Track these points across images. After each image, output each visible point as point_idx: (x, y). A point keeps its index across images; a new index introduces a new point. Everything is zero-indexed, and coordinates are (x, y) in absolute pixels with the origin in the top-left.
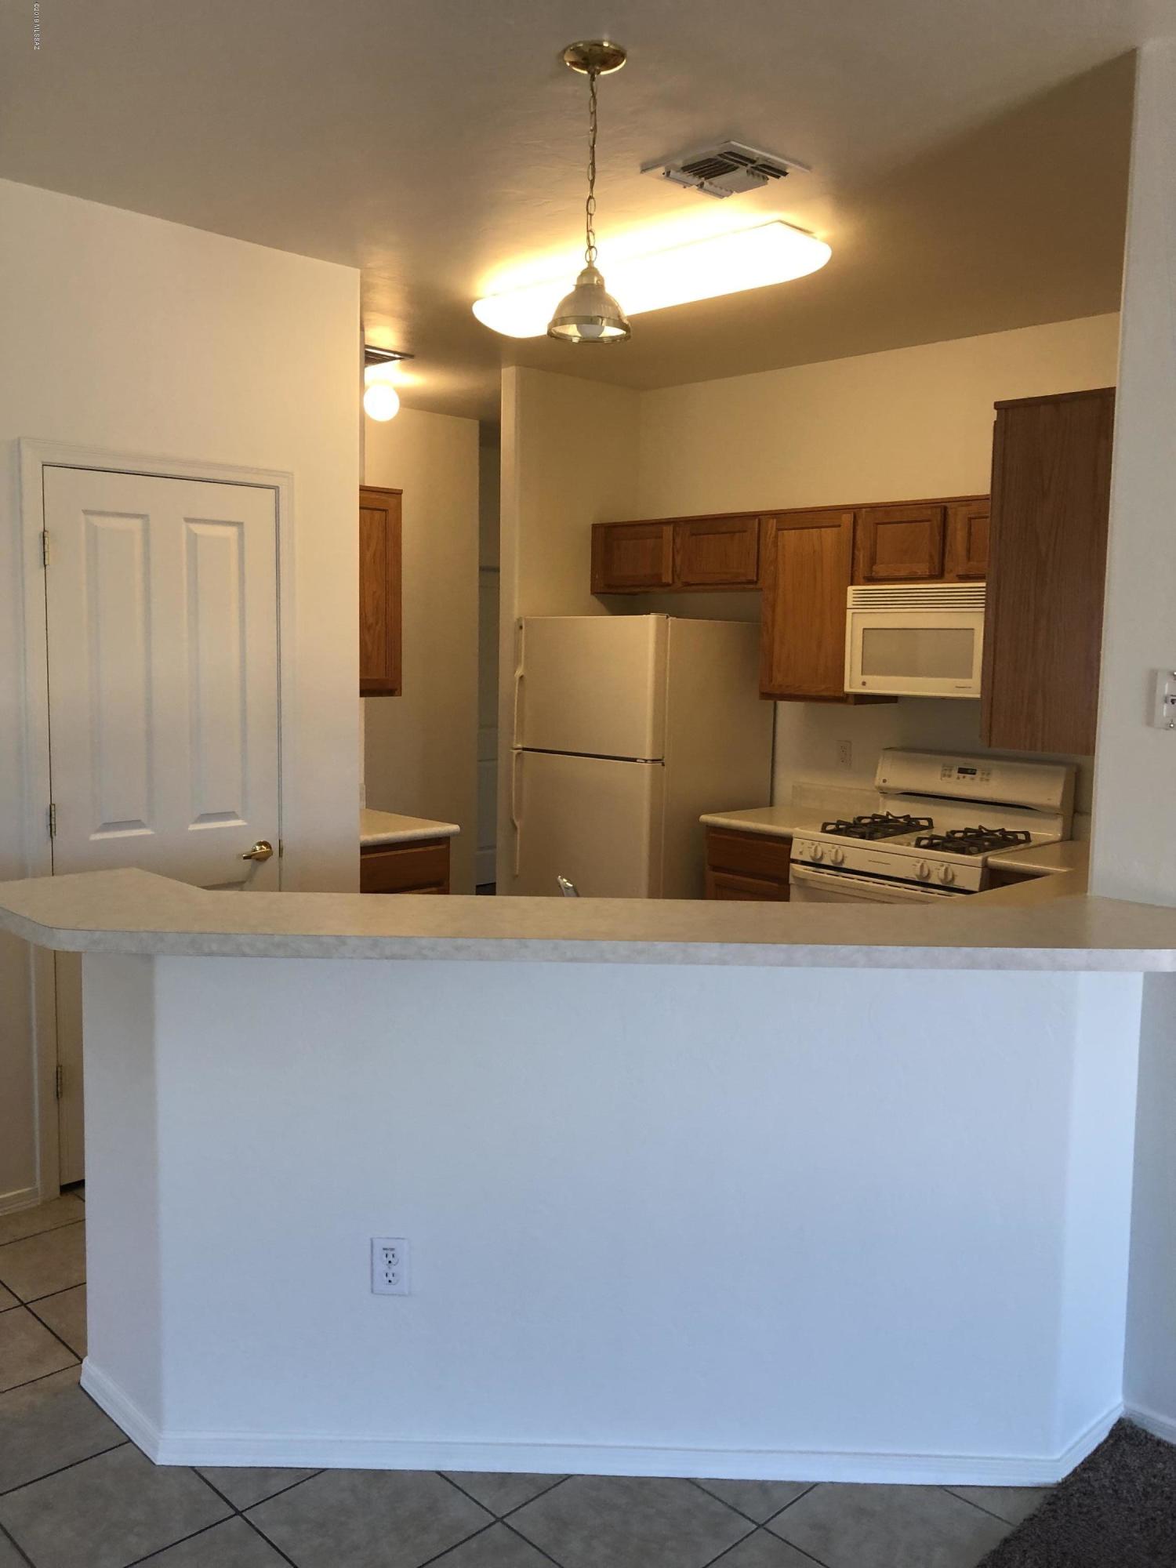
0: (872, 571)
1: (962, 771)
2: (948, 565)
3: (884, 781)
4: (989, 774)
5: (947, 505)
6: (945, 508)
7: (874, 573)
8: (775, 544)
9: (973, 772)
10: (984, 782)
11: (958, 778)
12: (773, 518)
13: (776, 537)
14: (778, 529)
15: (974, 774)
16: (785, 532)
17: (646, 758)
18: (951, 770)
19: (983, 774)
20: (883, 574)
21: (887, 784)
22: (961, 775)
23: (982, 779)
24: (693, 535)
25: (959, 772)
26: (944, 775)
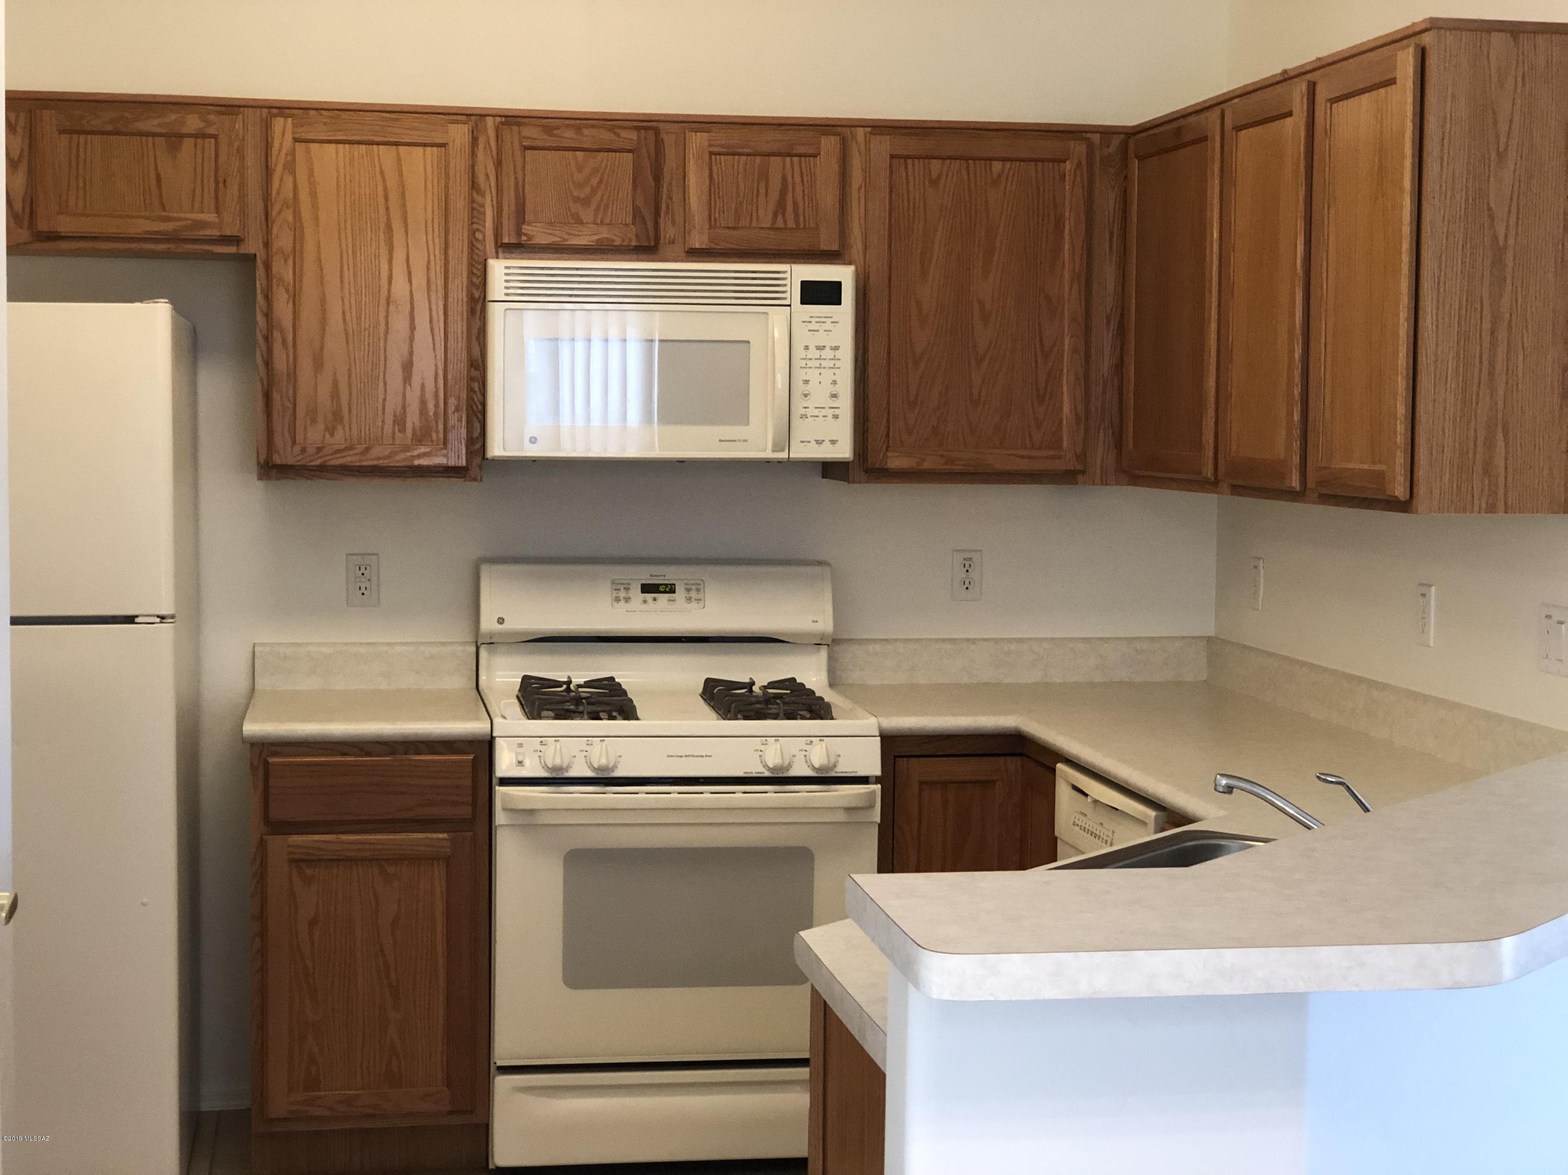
0: (519, 233)
1: (647, 589)
2: (669, 231)
3: (501, 621)
4: (698, 590)
5: (661, 125)
6: (657, 132)
7: (524, 238)
8: (290, 167)
9: (671, 589)
10: (694, 604)
11: (645, 602)
12: (282, 115)
13: (293, 152)
14: (296, 140)
15: (672, 591)
16: (314, 147)
17: (163, 612)
18: (627, 589)
19: (688, 590)
20: (542, 239)
21: (507, 626)
22: (649, 596)
23: (689, 599)
24: (62, 132)
25: (643, 592)
26: (617, 599)
